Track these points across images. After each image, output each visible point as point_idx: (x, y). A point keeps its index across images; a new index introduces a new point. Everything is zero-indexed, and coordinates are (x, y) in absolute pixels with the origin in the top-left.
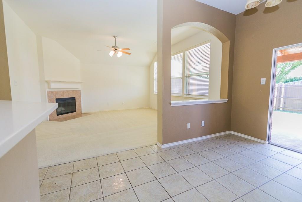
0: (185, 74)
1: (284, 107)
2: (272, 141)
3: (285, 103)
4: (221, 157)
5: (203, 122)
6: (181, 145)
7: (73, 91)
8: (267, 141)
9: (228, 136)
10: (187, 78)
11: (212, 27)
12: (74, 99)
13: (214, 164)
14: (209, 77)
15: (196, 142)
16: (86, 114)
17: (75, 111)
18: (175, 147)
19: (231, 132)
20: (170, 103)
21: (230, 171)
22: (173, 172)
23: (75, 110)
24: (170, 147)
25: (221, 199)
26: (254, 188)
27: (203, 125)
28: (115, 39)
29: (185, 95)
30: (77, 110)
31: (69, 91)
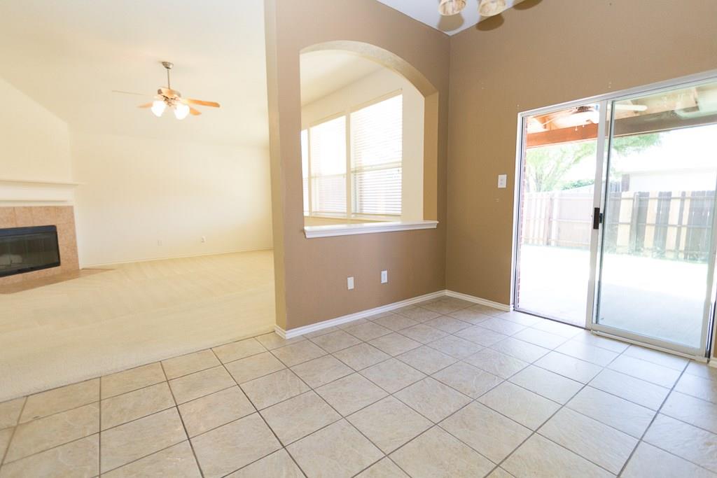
0: (353, 166)
1: (559, 238)
2: (522, 305)
3: (559, 230)
4: (417, 345)
5: (384, 274)
6: (332, 328)
7: (47, 208)
8: (512, 306)
9: (440, 301)
10: (358, 176)
11: (399, 59)
12: (52, 231)
13: (399, 363)
14: (401, 172)
15: (368, 320)
16: (90, 271)
17: (58, 264)
18: (316, 335)
19: (447, 293)
20: (303, 231)
21: (429, 372)
22: (300, 391)
23: (56, 261)
24: (306, 334)
25: (397, 434)
26: (468, 400)
27: (384, 279)
28: (166, 69)
29: (353, 216)
30: (62, 261)
31: (36, 207)
